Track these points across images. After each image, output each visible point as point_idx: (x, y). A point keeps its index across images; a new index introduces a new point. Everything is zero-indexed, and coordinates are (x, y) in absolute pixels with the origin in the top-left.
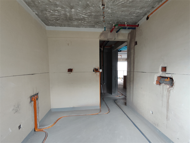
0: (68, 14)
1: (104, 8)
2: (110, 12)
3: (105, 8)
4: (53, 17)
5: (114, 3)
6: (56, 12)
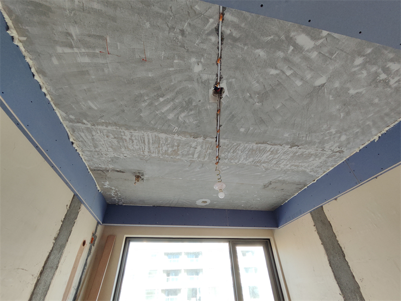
3: (213, 83)
5: (187, 99)
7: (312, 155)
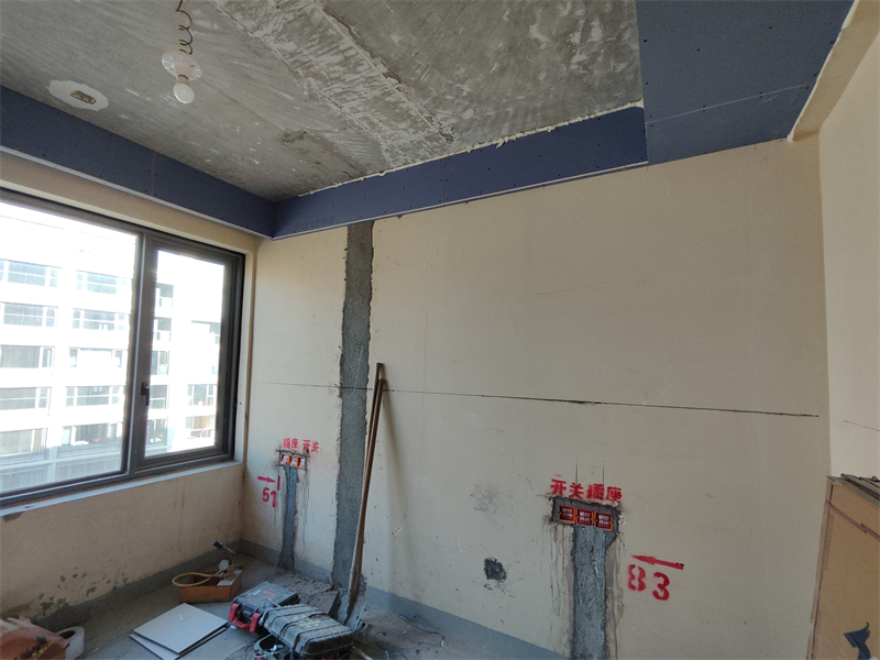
7: (410, 116)
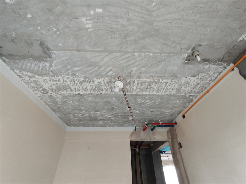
0: (93, 116)
1: (131, 110)
2: (139, 113)
4: (76, 118)
5: (141, 106)
6: (80, 115)
